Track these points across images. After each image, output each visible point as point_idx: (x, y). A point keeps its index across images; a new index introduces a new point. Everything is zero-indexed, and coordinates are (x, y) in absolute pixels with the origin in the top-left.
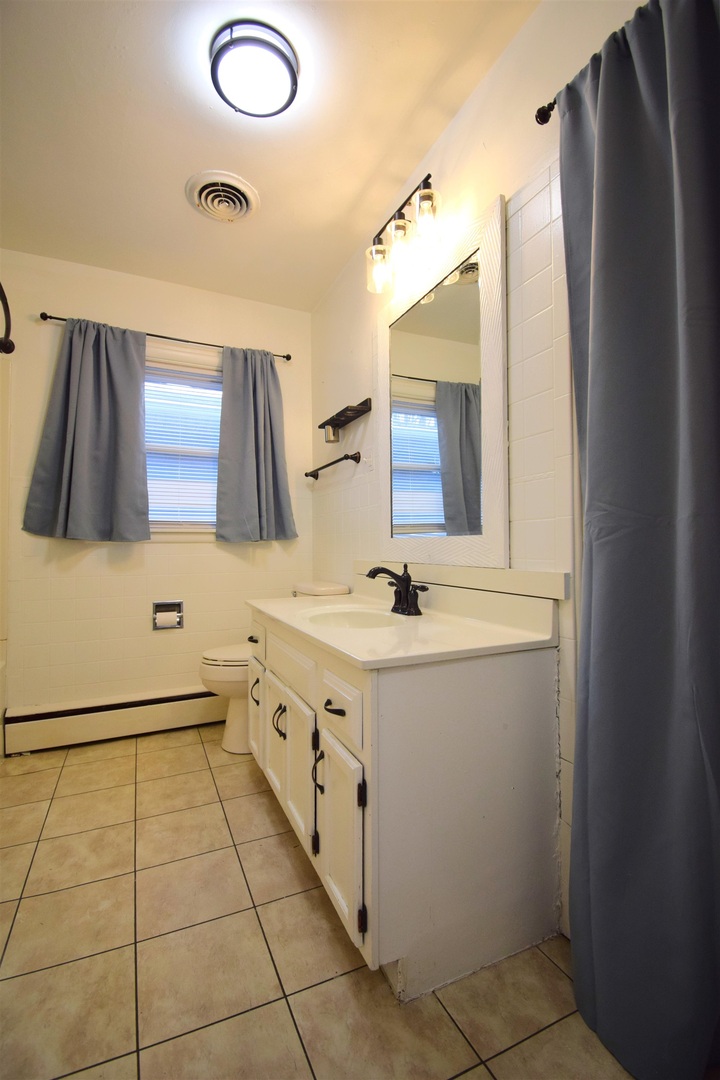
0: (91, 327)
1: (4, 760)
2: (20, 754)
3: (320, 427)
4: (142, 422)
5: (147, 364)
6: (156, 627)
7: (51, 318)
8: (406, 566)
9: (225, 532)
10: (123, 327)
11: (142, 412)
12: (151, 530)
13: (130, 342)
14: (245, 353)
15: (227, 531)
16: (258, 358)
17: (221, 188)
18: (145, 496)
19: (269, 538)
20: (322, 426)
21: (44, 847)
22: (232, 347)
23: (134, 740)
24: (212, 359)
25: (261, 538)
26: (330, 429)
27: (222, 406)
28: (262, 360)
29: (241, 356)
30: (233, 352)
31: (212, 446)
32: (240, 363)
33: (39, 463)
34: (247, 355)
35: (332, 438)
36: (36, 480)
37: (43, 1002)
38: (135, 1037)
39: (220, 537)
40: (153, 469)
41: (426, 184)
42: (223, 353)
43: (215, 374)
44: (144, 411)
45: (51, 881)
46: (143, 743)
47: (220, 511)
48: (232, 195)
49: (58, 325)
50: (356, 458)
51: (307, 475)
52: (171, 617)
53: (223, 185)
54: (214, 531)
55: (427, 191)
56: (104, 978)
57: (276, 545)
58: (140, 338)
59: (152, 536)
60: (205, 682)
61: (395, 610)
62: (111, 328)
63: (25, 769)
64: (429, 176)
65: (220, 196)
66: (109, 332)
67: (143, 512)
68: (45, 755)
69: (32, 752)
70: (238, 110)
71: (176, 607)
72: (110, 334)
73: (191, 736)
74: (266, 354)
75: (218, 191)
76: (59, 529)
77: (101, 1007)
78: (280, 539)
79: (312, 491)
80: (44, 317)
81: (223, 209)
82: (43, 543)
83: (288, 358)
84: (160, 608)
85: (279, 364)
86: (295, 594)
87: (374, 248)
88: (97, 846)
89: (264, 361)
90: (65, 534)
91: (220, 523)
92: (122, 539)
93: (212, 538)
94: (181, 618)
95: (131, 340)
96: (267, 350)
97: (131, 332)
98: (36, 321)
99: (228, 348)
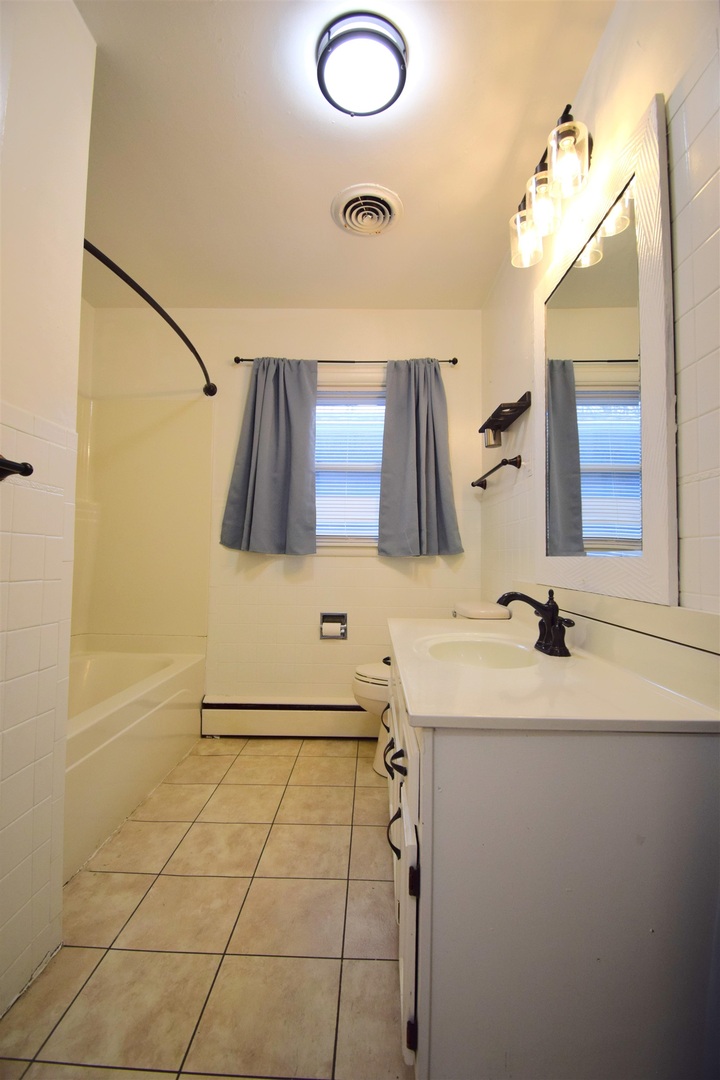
0: (272, 362)
1: (200, 739)
2: (212, 736)
3: (480, 431)
4: (312, 443)
5: (319, 389)
6: (323, 637)
7: (242, 360)
8: (551, 593)
9: (386, 546)
10: (298, 358)
11: (312, 435)
12: (318, 544)
13: (304, 370)
14: (408, 363)
15: (388, 546)
16: (422, 367)
17: (361, 202)
18: (313, 513)
19: (429, 552)
20: (482, 430)
21: (196, 829)
22: (396, 360)
23: (301, 741)
24: (377, 375)
25: (421, 553)
26: (490, 432)
27: (385, 421)
28: (425, 369)
29: (404, 367)
30: (396, 364)
31: (375, 462)
32: (404, 374)
33: (233, 487)
34: (411, 367)
35: (492, 442)
36: (230, 502)
37: (132, 983)
38: (183, 1055)
39: (383, 551)
40: (321, 486)
41: (566, 117)
42: (388, 368)
43: (380, 389)
44: (315, 433)
45: (188, 864)
46: (309, 746)
47: (382, 525)
48: (374, 206)
49: (248, 366)
50: (516, 462)
51: (473, 485)
52: (334, 628)
53: (364, 198)
54: (377, 545)
55: (567, 124)
56: (186, 980)
57: (440, 560)
58: (312, 366)
59: (318, 550)
60: (356, 697)
61: (539, 646)
62: (289, 361)
63: (212, 751)
64: (569, 107)
65: (362, 210)
66: (287, 364)
67: (311, 527)
68: (230, 741)
69: (222, 737)
70: (353, 114)
71: (340, 618)
72: (287, 367)
73: (350, 747)
74: (430, 361)
75: (360, 205)
76: (244, 544)
77: (171, 1010)
78: (444, 554)
79: (481, 502)
80: (237, 360)
81: (367, 223)
82: (234, 555)
83: (455, 361)
84: (327, 618)
85: (446, 371)
86: (455, 615)
87: (518, 216)
88: (234, 840)
89: (428, 370)
90: (248, 548)
91: (382, 538)
92: (294, 553)
93: (375, 552)
94: (346, 629)
95: (304, 368)
96: (432, 357)
97: (306, 362)
98: (233, 365)
99: (392, 362)
